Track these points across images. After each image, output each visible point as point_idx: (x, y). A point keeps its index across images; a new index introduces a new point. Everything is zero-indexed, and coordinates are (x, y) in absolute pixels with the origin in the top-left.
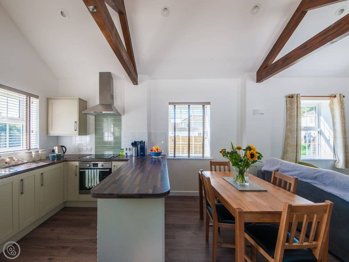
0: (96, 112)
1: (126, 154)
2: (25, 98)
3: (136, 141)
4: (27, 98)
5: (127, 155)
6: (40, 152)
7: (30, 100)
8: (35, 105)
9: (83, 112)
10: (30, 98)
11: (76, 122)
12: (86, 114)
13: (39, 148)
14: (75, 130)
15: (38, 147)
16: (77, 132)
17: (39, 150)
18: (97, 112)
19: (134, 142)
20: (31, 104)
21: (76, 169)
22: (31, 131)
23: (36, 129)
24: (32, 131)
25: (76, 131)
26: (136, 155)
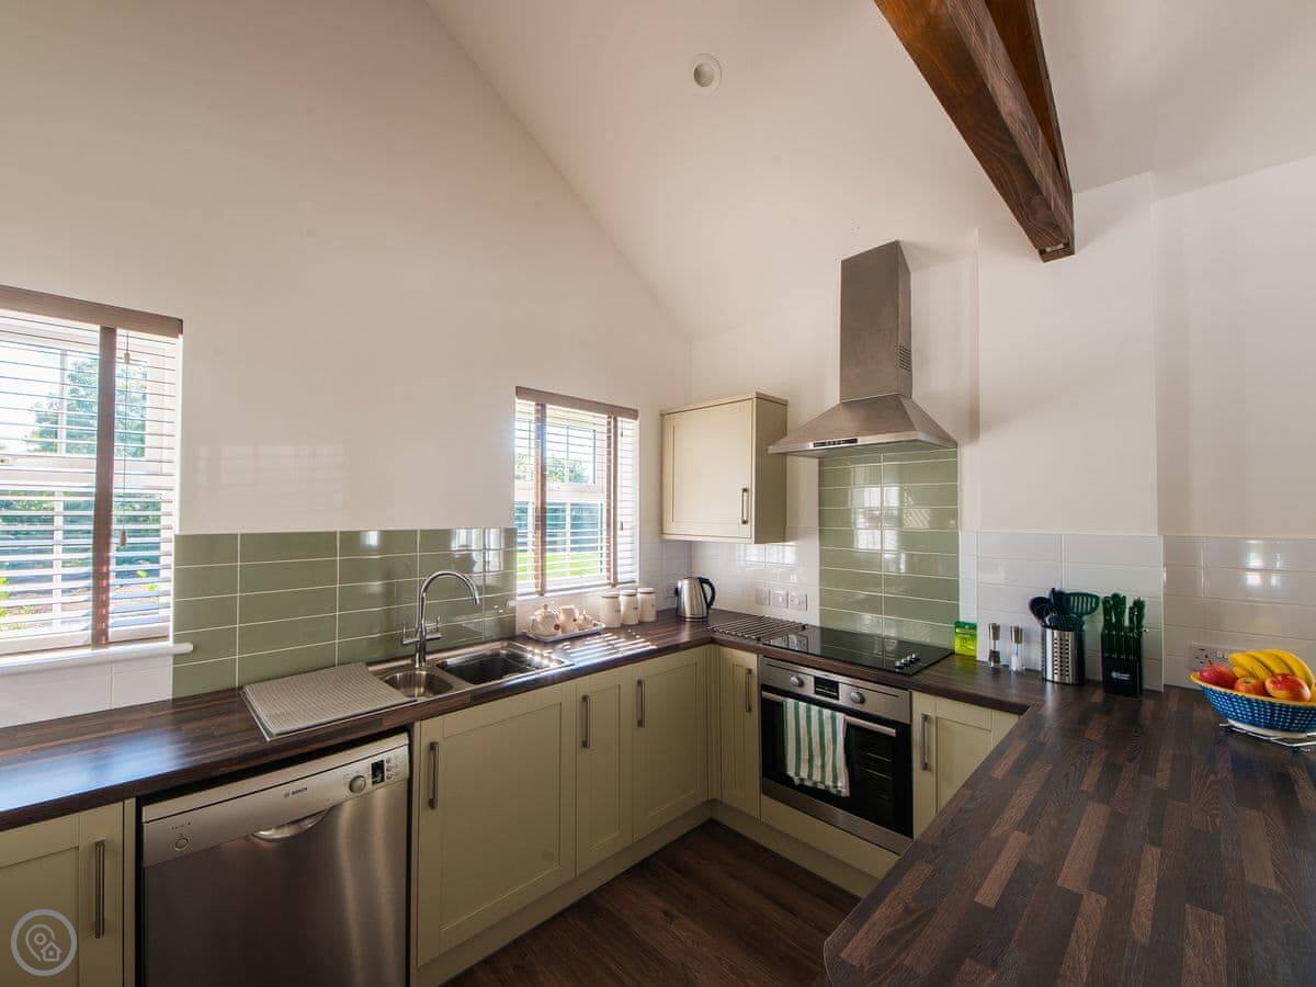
0: (824, 444)
1: (995, 655)
2: (605, 422)
3: (1068, 589)
4: (609, 423)
5: (1003, 661)
6: (639, 596)
7: (615, 427)
8: (629, 440)
9: (772, 449)
10: (615, 419)
11: (745, 490)
12: (785, 454)
13: (637, 580)
14: (745, 522)
15: (636, 576)
16: (750, 529)
17: (639, 590)
18: (829, 444)
19: (1046, 595)
20: (619, 438)
21: (748, 684)
22: (619, 526)
23: (630, 519)
24: (622, 524)
25: (747, 526)
26: (1069, 679)
